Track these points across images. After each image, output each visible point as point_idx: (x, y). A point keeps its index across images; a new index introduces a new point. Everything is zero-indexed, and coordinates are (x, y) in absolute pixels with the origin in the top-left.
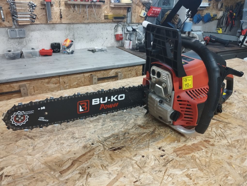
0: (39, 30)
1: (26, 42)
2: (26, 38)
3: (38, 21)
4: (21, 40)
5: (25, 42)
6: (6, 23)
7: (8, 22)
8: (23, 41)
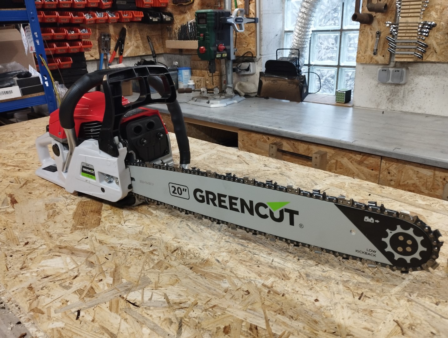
0: (435, 74)
1: (404, 93)
2: (406, 86)
3: (434, 56)
4: (397, 87)
5: (402, 93)
6: (379, 58)
7: (383, 56)
8: (400, 90)
